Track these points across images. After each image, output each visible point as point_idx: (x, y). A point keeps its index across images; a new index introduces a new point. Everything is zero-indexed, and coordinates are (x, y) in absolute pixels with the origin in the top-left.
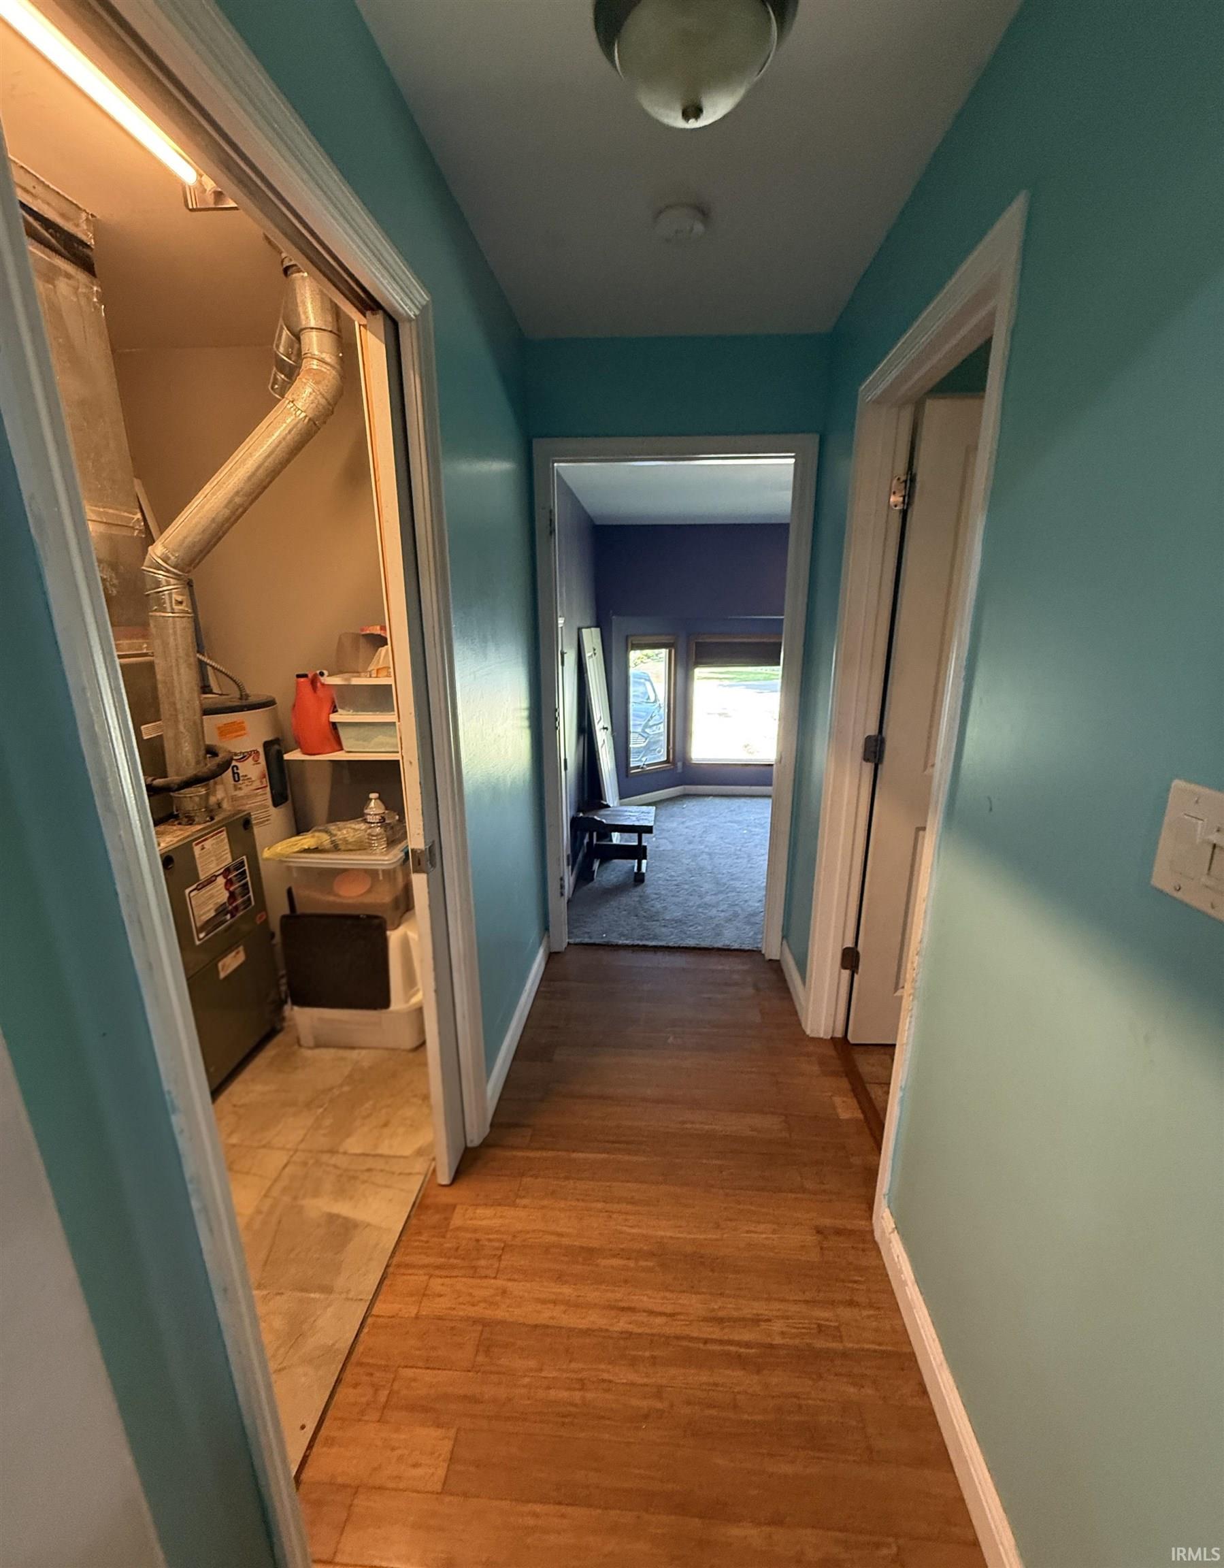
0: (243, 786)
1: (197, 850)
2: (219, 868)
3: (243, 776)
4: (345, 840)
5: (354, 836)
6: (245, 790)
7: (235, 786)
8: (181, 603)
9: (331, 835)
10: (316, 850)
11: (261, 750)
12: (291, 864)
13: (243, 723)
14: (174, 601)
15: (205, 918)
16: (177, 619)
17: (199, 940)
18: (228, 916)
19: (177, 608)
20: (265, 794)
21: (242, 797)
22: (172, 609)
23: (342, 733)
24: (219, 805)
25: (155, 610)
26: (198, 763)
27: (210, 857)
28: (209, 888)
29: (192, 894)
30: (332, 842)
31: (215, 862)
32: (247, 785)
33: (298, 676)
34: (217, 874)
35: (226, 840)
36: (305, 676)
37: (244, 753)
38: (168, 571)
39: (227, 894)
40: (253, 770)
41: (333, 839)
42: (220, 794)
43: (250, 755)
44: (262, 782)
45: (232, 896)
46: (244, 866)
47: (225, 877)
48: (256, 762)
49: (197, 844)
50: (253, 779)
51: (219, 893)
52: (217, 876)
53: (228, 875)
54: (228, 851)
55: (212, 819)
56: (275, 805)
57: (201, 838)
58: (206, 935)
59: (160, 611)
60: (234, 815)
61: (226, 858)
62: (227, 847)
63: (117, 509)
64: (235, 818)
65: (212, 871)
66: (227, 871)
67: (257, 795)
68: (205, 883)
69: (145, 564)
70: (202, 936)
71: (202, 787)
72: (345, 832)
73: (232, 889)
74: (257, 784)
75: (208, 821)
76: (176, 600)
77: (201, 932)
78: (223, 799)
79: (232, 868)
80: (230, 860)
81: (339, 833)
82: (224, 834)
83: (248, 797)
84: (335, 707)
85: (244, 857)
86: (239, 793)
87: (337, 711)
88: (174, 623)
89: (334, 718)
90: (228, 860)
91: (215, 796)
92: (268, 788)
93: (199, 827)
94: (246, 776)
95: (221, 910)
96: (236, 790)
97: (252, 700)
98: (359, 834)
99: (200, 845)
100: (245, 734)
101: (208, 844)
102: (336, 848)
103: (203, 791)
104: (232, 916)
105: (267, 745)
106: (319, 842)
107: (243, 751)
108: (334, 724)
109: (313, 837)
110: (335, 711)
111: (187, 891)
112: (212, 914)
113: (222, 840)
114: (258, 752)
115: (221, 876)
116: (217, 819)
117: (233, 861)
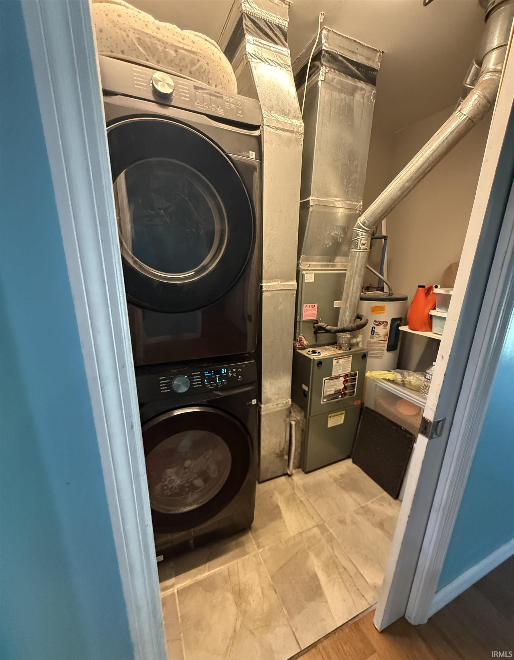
0: (374, 337)
1: (335, 362)
2: (342, 373)
3: (376, 333)
4: (410, 383)
5: (416, 382)
6: (375, 340)
7: (371, 336)
8: (364, 244)
9: (403, 376)
10: (393, 382)
11: (389, 322)
12: (378, 384)
13: (384, 307)
14: (361, 243)
15: (329, 393)
16: (361, 253)
17: (323, 402)
18: (340, 396)
19: (362, 247)
20: (385, 344)
21: (373, 343)
22: (360, 248)
23: (434, 321)
24: (357, 344)
25: (353, 248)
26: (350, 322)
27: (340, 367)
28: (334, 380)
29: (326, 381)
30: (402, 381)
31: (341, 370)
32: (377, 338)
33: (419, 286)
34: (341, 375)
35: (351, 361)
36: (424, 287)
37: (380, 322)
38: (363, 229)
39: (343, 386)
40: (382, 331)
41: (403, 379)
42: (359, 339)
43: (383, 323)
44: (384, 338)
45: (345, 388)
46: (356, 376)
47: (344, 378)
48: (385, 327)
49: (336, 360)
50: (381, 335)
51: (339, 385)
52: (340, 377)
53: (346, 378)
54: (350, 366)
55: (350, 349)
56: (388, 350)
57: (339, 357)
58: (327, 401)
59: (354, 249)
60: (362, 350)
61: (348, 370)
62: (350, 365)
63: (351, 201)
64: (360, 352)
65: (339, 374)
66: (347, 376)
67: (379, 343)
68: (334, 378)
69: (355, 226)
70: (325, 400)
71: (349, 334)
72: (411, 378)
73: (346, 385)
74: (382, 338)
75: (347, 350)
76: (362, 243)
77: (325, 399)
78: (360, 341)
79: (349, 375)
80: (350, 371)
81: (408, 377)
82: (351, 358)
83: (375, 343)
84: (436, 307)
85: (358, 372)
86: (372, 340)
87: (436, 309)
88: (359, 254)
89: (432, 312)
90: (348, 371)
91: (357, 339)
92: (387, 342)
93: (342, 352)
94: (378, 333)
95: (338, 392)
96: (371, 338)
97: (395, 296)
98: (419, 383)
99: (337, 360)
100: (384, 313)
101: (341, 361)
102: (403, 385)
103: (349, 336)
104: (342, 397)
105: (393, 320)
106: (395, 378)
107: (380, 321)
108: (431, 316)
109: (393, 374)
110: (435, 309)
111: (324, 379)
112: (333, 392)
113: (349, 361)
114: (387, 322)
115: (343, 377)
116: (352, 350)
117: (351, 372)
